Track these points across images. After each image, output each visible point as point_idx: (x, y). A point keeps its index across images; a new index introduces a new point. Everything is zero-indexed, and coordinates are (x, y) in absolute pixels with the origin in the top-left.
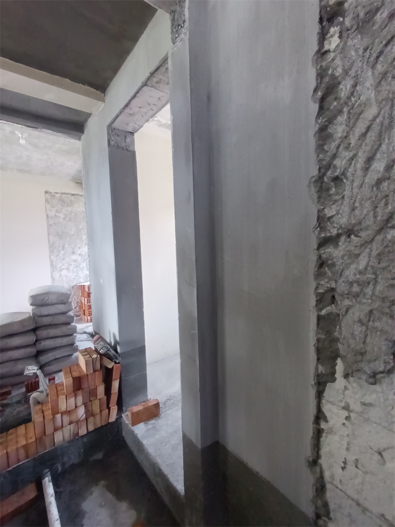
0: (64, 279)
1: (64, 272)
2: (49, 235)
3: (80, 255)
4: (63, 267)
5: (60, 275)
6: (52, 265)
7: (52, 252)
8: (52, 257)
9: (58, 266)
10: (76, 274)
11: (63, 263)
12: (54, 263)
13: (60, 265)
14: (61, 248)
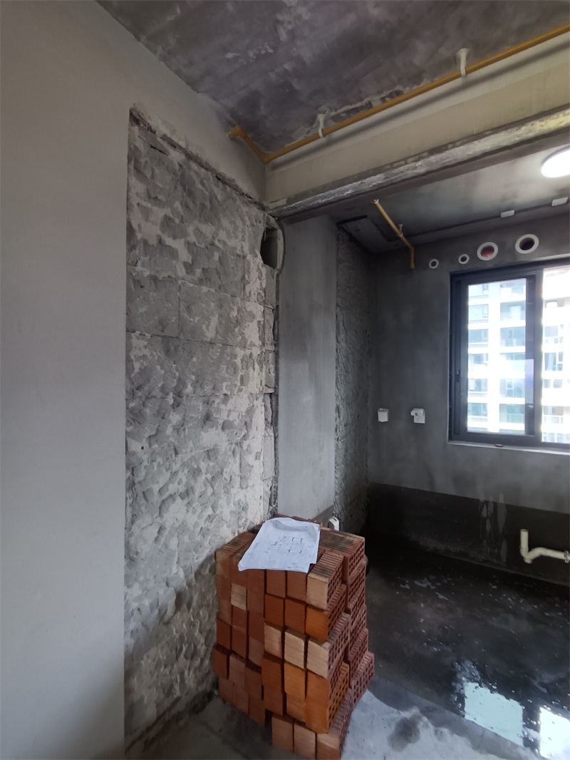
2: (129, 331)
3: (225, 426)
5: (161, 530)
6: (131, 485)
10: (209, 511)
12: (141, 474)
14: (170, 399)
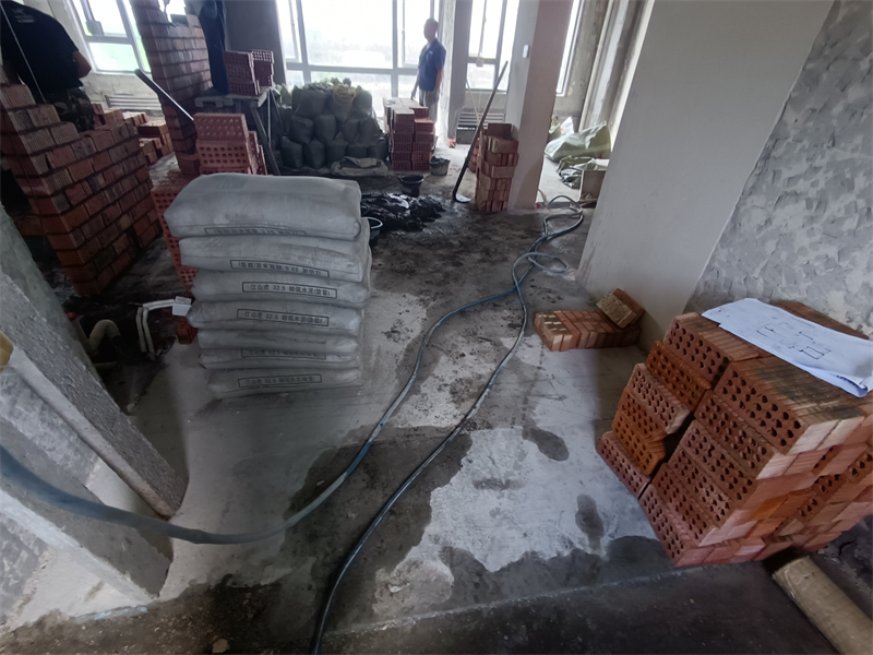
0: (770, 246)
1: (791, 216)
4: (801, 186)
5: (768, 221)
7: (810, 80)
8: (791, 117)
9: (786, 174)
11: (818, 162)
12: (780, 150)
13: (801, 167)
